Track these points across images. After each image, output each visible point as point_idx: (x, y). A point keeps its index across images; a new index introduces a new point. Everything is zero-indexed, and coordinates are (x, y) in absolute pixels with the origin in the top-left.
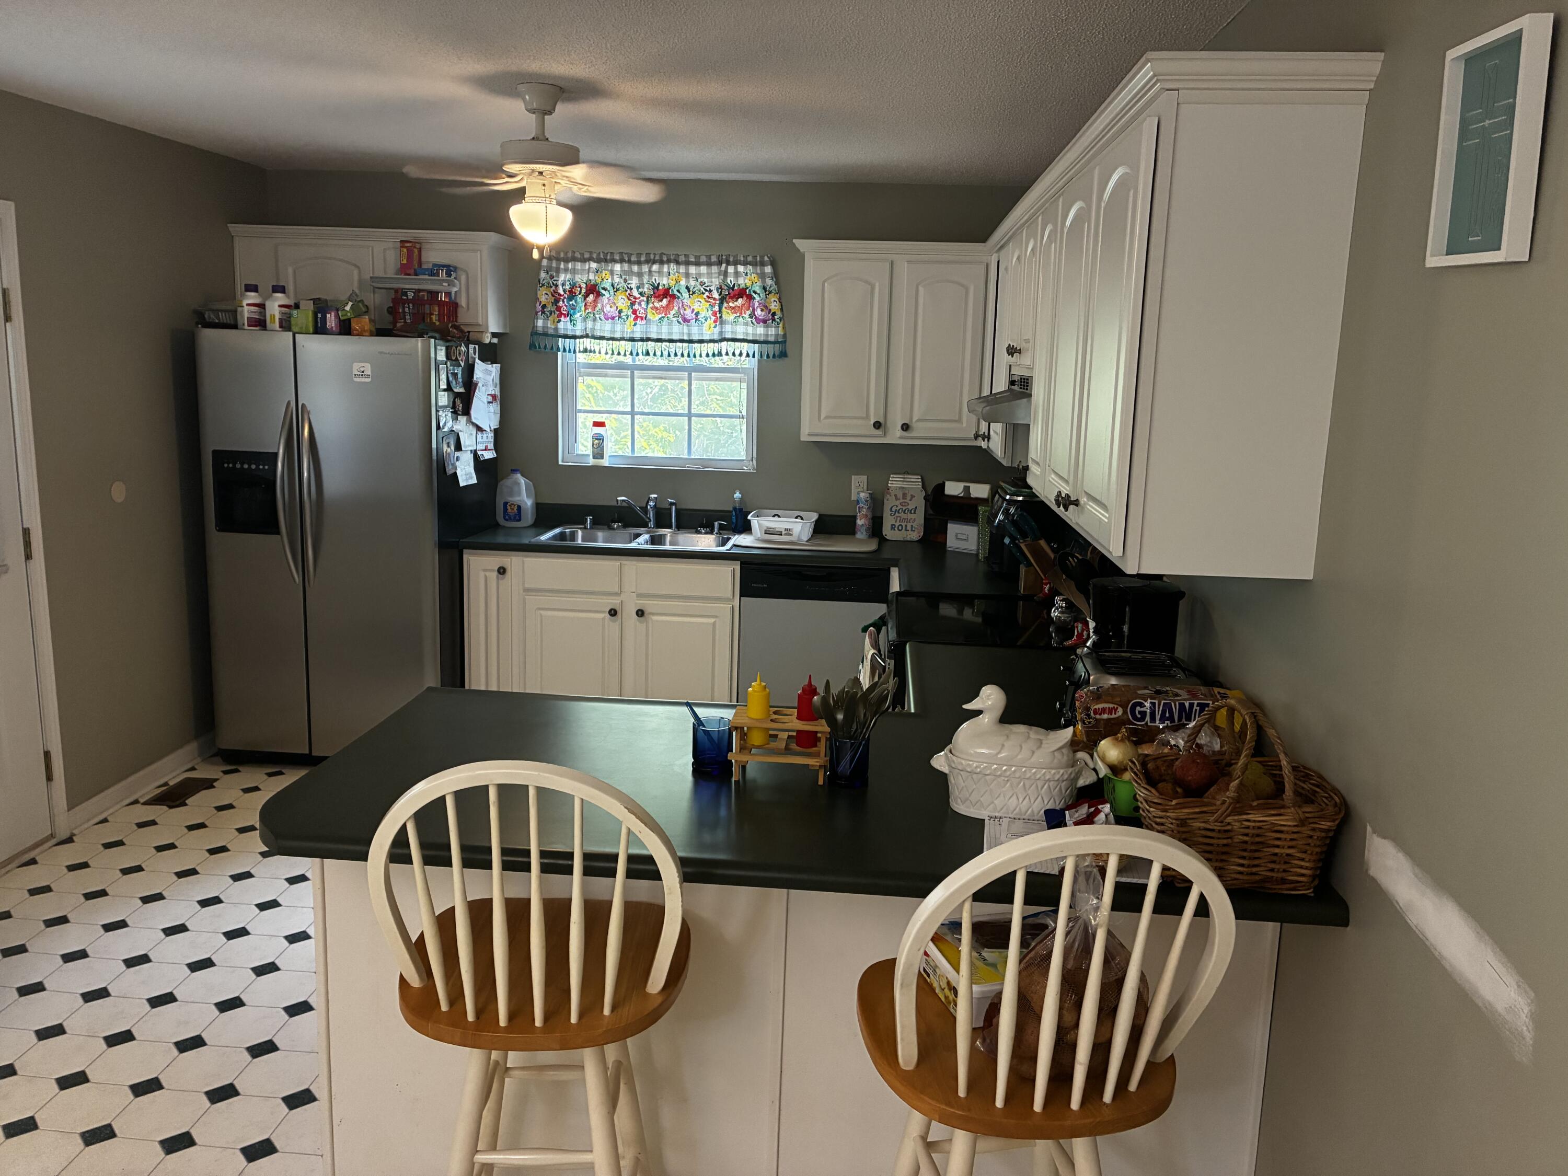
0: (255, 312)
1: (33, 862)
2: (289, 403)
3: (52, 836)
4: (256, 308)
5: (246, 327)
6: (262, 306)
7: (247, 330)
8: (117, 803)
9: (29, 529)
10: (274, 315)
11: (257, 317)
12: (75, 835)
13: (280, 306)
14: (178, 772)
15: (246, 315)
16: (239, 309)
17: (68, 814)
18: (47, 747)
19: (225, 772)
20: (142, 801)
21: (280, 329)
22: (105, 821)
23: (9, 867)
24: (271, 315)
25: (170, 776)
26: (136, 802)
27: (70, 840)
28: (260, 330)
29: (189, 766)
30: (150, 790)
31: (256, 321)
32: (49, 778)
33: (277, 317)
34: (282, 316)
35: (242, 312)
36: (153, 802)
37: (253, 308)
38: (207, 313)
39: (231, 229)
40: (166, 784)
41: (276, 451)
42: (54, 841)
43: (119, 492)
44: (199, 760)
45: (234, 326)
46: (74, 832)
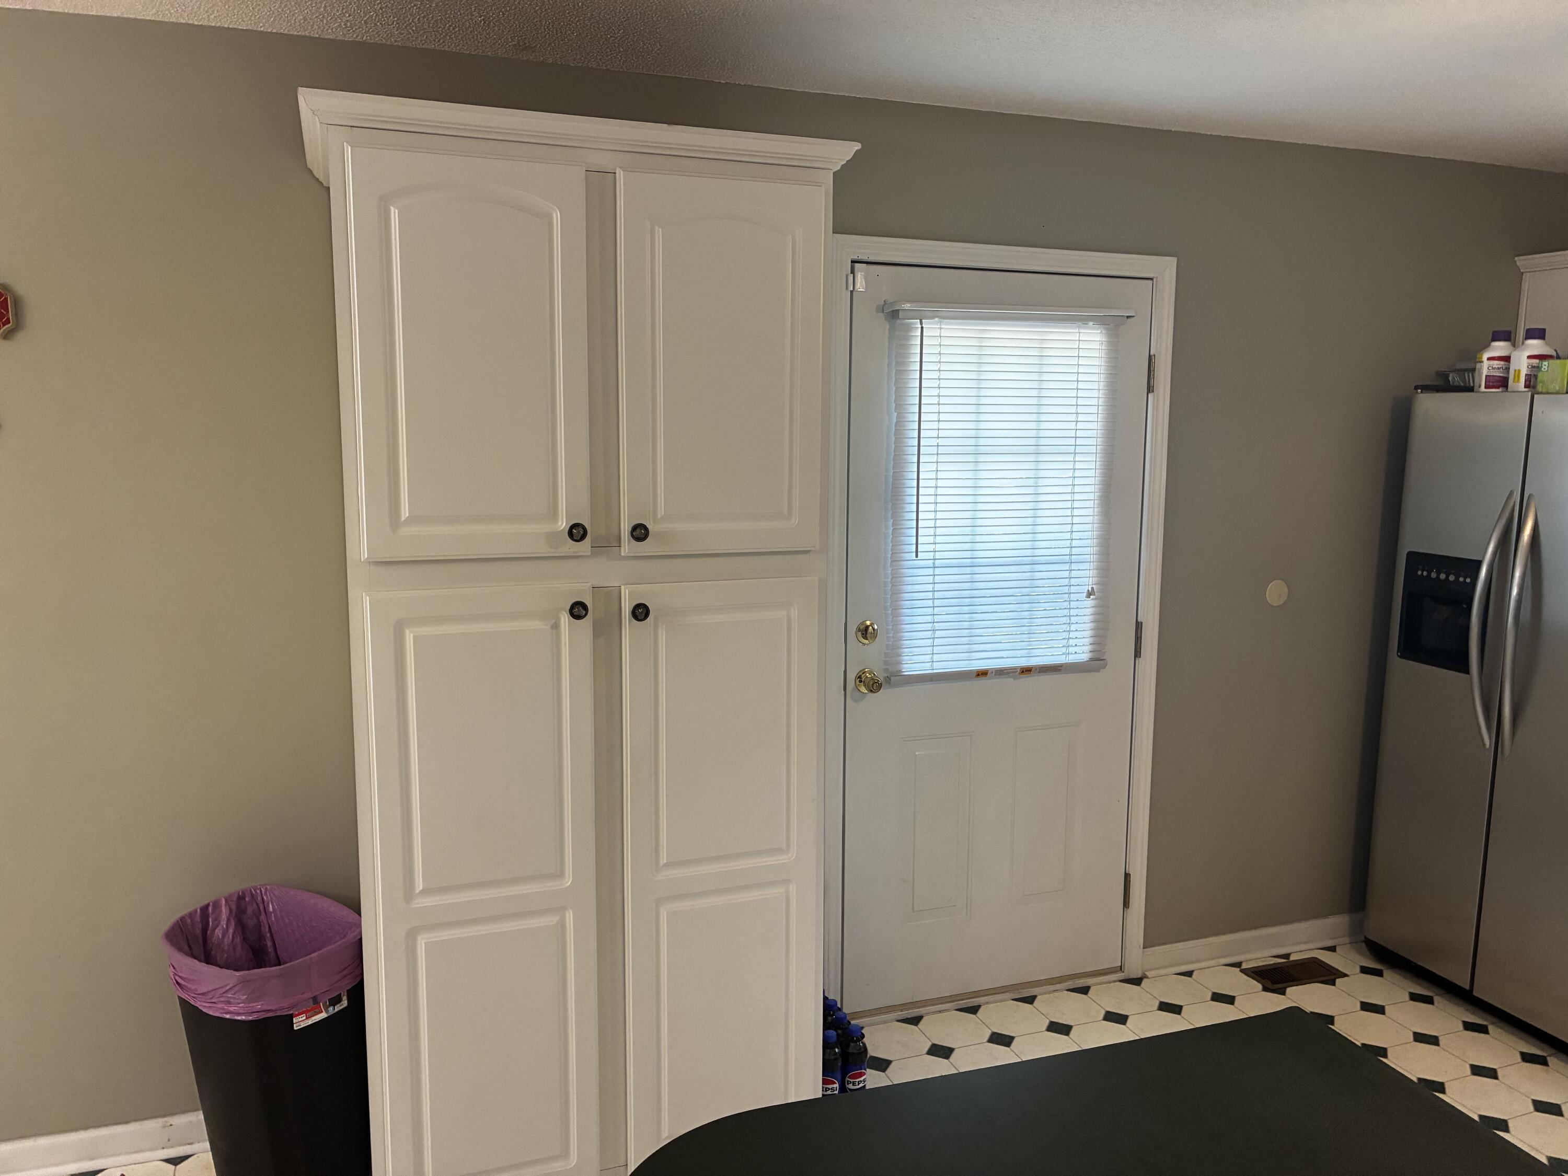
0: (1498, 368)
1: (1084, 990)
2: (1511, 494)
3: (1121, 968)
4: (1502, 363)
5: (1483, 389)
6: (1507, 359)
7: (1484, 392)
8: (1213, 959)
9: (1142, 623)
10: (1519, 371)
11: (1501, 375)
12: (1147, 977)
13: (1529, 357)
14: (1311, 946)
15: (1485, 372)
16: (1478, 366)
17: (1143, 952)
18: (1128, 870)
19: (1365, 970)
20: (1244, 966)
21: (1526, 390)
22: (1189, 974)
23: (1058, 987)
24: (1515, 371)
25: (1298, 948)
26: (1238, 965)
27: (1137, 981)
28: (1502, 392)
29: (1330, 943)
30: (1262, 957)
31: (1498, 381)
32: (1126, 904)
33: (1524, 371)
34: (1531, 371)
35: (1481, 368)
36: (1253, 975)
37: (1496, 363)
38: (1451, 375)
39: (1518, 263)
40: (1287, 956)
41: (1481, 559)
42: (1120, 976)
43: (1276, 593)
44: (1347, 940)
45: (1471, 389)
46: (1147, 973)
